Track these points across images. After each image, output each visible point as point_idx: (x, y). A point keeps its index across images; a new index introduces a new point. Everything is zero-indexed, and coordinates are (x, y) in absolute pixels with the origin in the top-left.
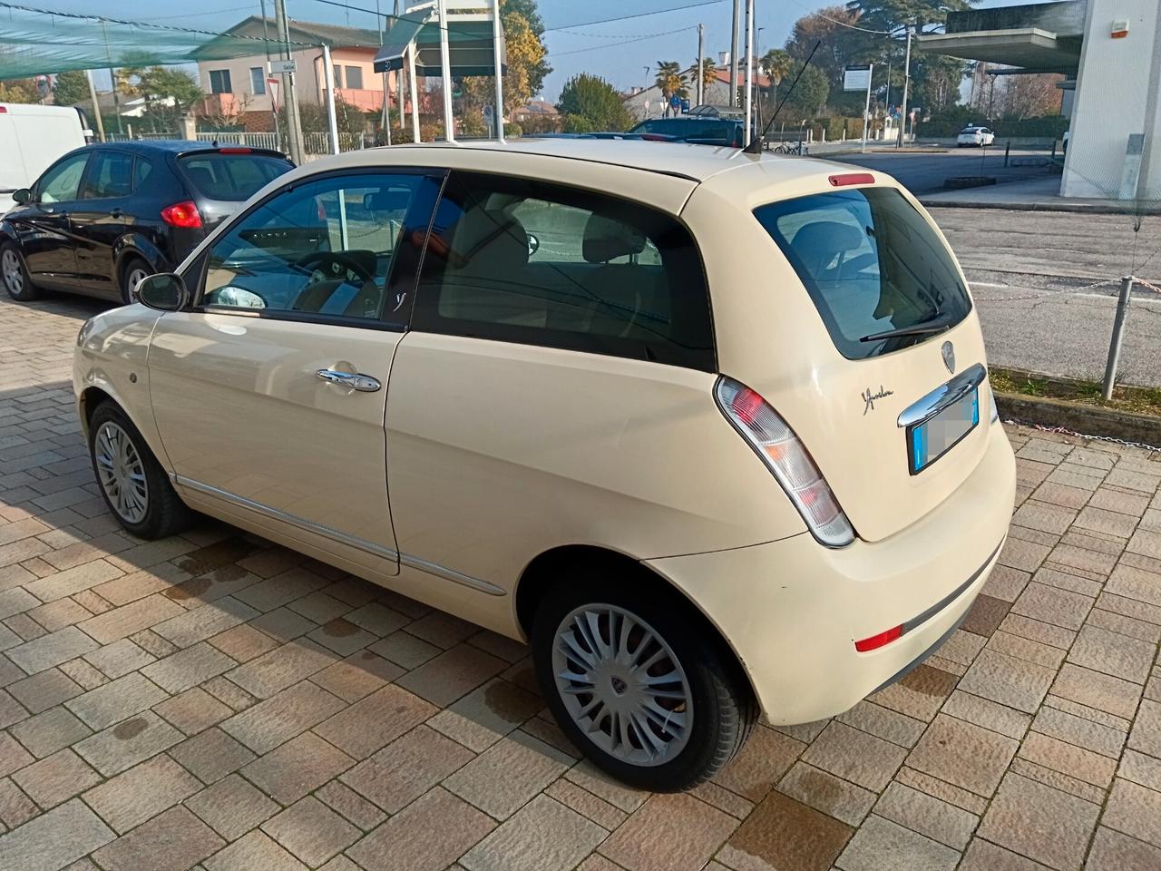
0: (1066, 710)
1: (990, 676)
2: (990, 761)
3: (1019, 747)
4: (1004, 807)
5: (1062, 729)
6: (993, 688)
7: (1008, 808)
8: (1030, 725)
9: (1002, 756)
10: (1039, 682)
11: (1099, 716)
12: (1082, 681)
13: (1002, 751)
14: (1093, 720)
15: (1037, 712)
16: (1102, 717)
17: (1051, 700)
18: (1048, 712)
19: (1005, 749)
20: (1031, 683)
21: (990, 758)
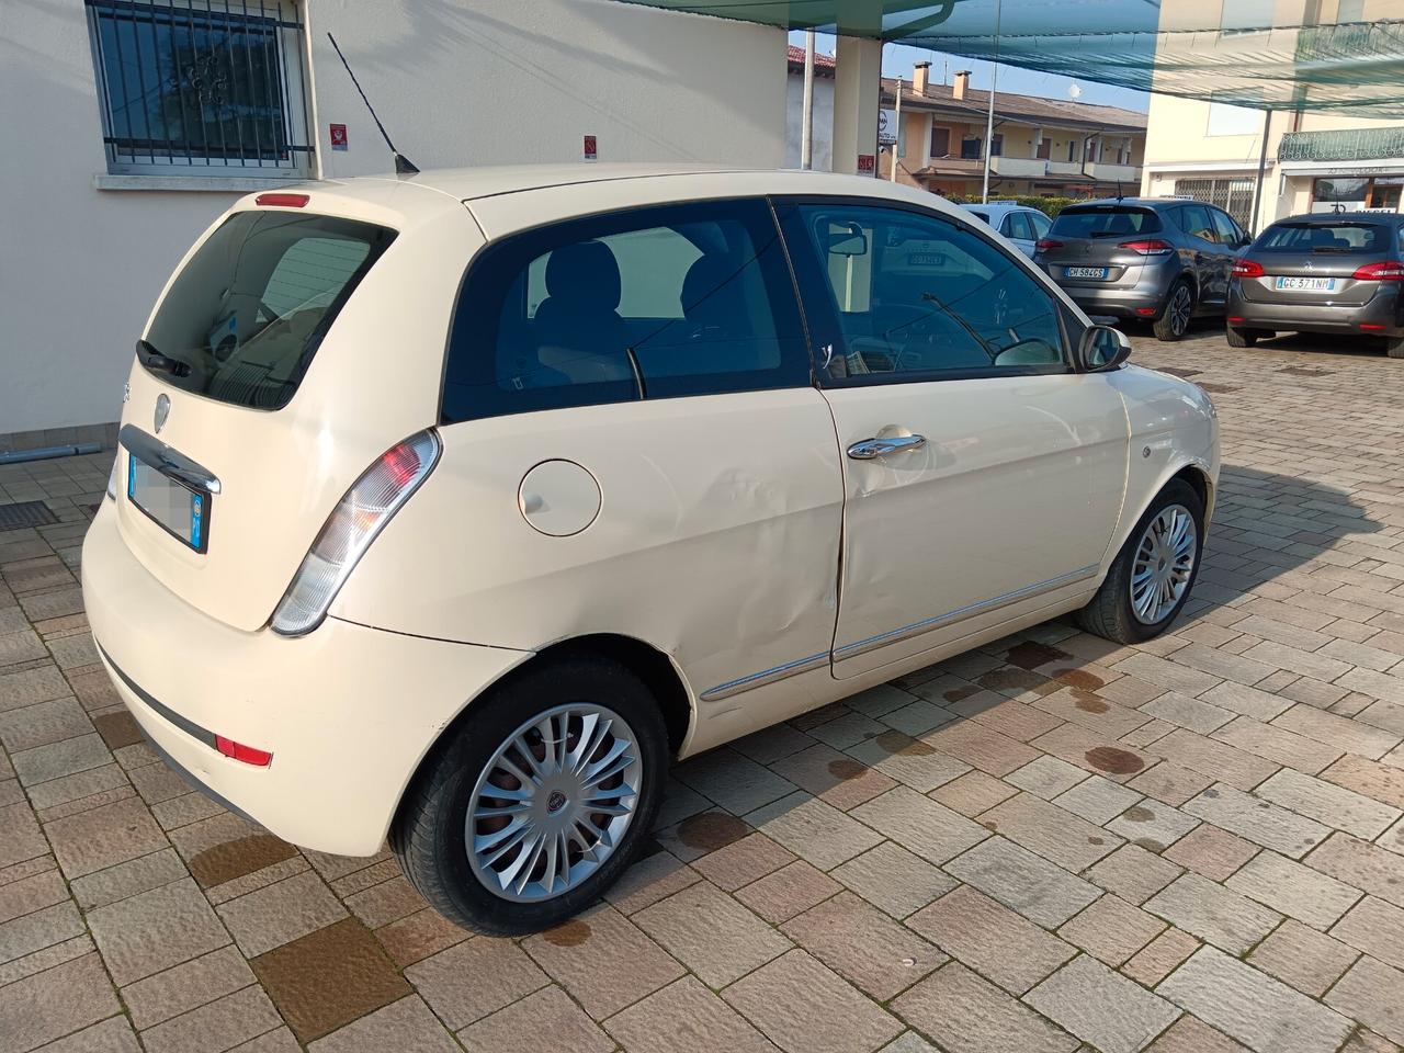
0: (57, 948)
1: (179, 914)
2: (74, 846)
3: (63, 876)
4: (25, 829)
5: (40, 924)
6: (158, 907)
7: (21, 831)
8: (76, 902)
9: (70, 858)
10: (122, 954)
11: (13, 972)
12: (75, 1002)
13: (75, 860)
14: (16, 963)
15: (85, 921)
16: (8, 975)
17: (83, 945)
18: (73, 928)
19: (74, 864)
20: (128, 945)
21: (79, 849)
